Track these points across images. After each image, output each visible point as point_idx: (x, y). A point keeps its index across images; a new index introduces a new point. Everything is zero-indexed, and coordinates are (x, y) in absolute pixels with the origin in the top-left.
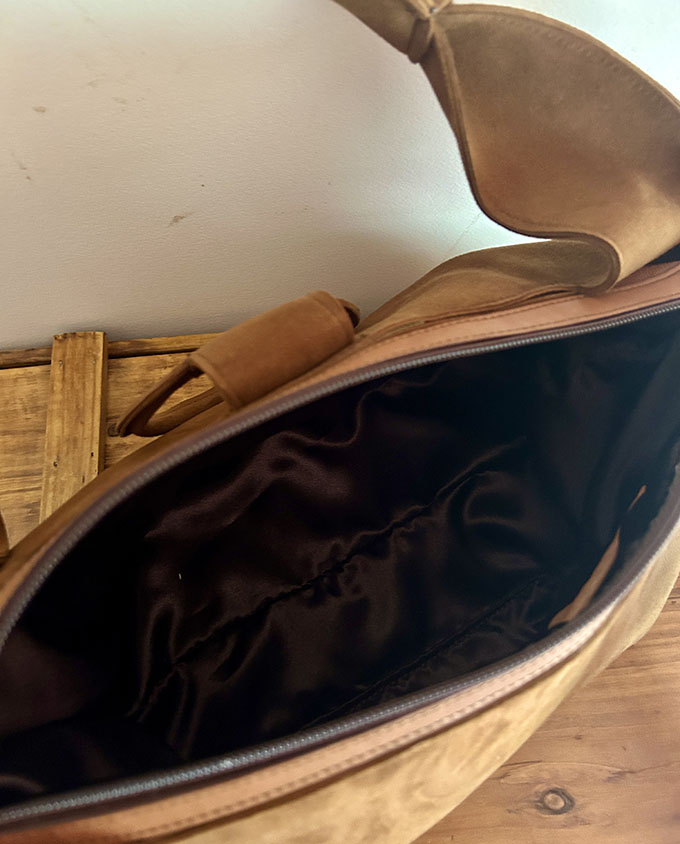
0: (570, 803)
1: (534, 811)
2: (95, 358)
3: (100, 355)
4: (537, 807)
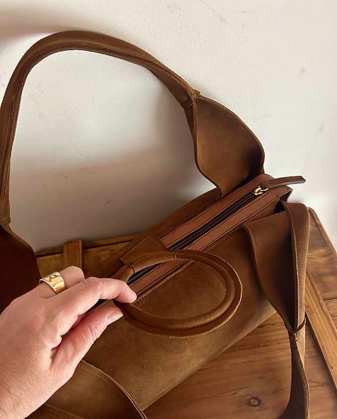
0: (260, 402)
1: (246, 406)
2: (79, 249)
3: (81, 248)
4: (248, 405)
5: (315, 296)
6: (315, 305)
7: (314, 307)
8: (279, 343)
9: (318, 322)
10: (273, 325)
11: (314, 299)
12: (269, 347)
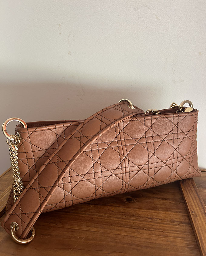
5: (201, 208)
6: (200, 212)
7: (198, 213)
8: (163, 231)
9: (200, 222)
10: (162, 220)
11: (200, 209)
12: (153, 232)
